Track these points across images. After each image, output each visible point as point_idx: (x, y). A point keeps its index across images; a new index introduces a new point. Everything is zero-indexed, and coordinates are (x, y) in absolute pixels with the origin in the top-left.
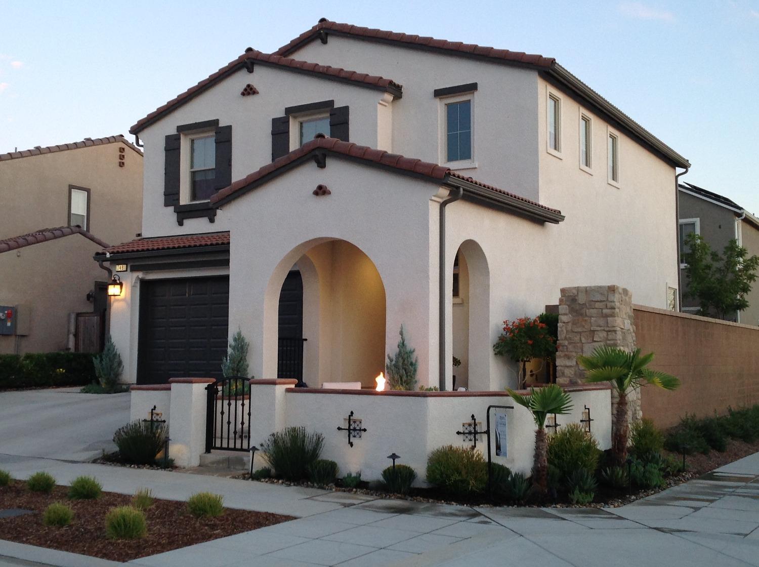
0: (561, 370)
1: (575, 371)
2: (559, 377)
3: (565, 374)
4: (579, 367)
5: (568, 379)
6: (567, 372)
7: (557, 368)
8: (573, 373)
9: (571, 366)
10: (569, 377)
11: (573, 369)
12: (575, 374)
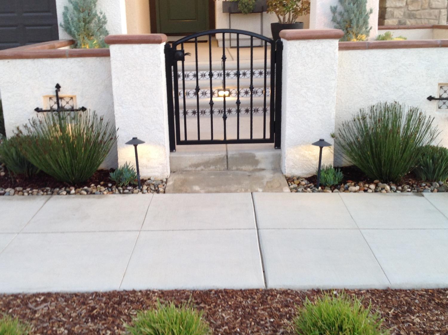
0: (391, 11)
1: (404, 13)
2: (388, 18)
3: (395, 15)
4: (408, 7)
5: (397, 20)
6: (397, 13)
7: (387, 9)
8: (402, 14)
9: (400, 7)
10: (398, 18)
11: (403, 10)
12: (404, 15)
